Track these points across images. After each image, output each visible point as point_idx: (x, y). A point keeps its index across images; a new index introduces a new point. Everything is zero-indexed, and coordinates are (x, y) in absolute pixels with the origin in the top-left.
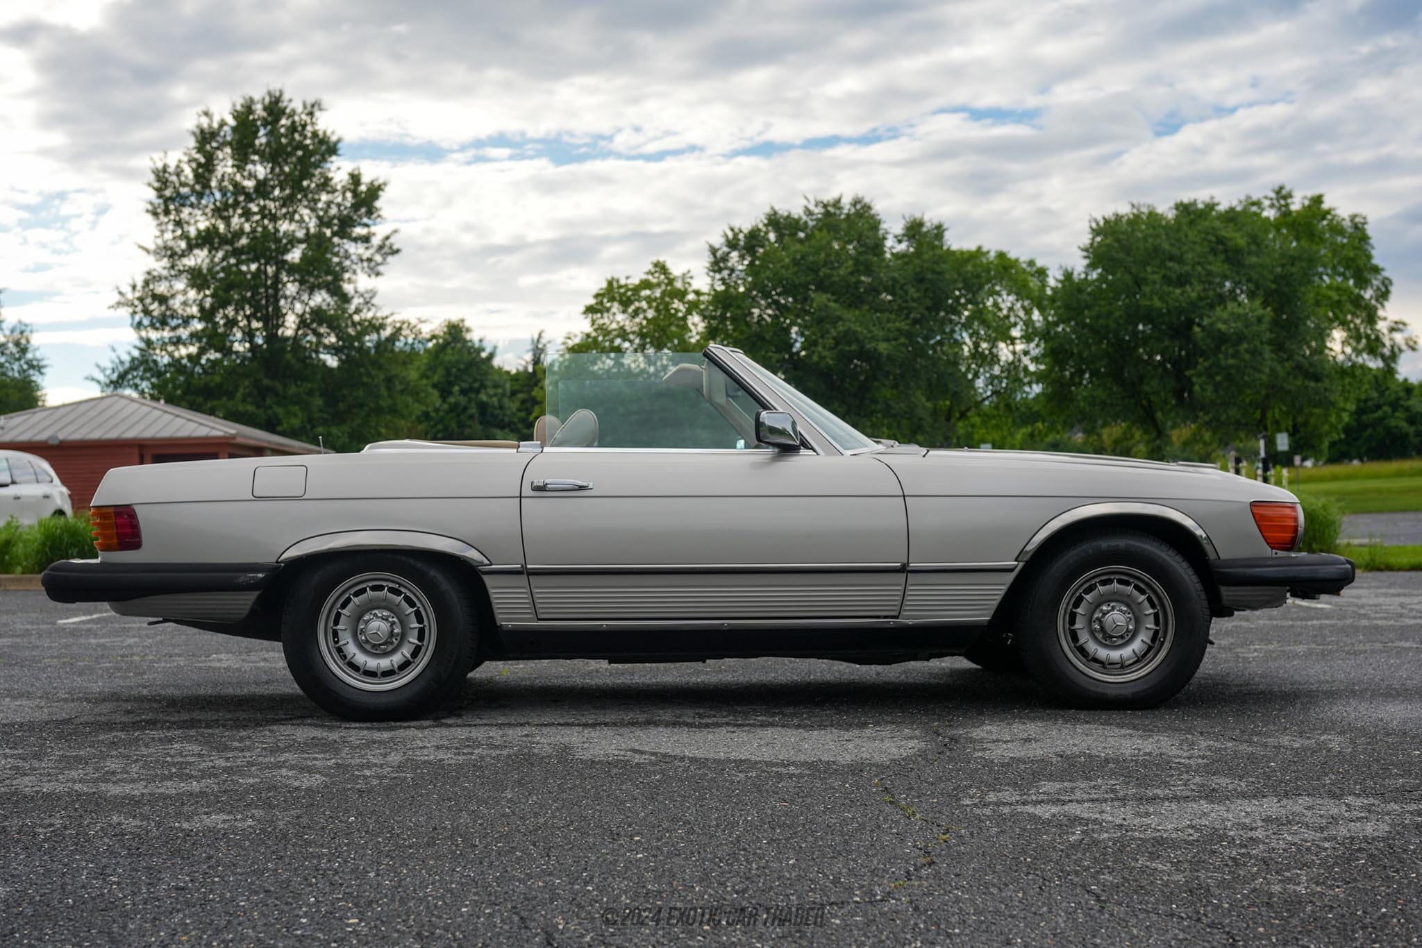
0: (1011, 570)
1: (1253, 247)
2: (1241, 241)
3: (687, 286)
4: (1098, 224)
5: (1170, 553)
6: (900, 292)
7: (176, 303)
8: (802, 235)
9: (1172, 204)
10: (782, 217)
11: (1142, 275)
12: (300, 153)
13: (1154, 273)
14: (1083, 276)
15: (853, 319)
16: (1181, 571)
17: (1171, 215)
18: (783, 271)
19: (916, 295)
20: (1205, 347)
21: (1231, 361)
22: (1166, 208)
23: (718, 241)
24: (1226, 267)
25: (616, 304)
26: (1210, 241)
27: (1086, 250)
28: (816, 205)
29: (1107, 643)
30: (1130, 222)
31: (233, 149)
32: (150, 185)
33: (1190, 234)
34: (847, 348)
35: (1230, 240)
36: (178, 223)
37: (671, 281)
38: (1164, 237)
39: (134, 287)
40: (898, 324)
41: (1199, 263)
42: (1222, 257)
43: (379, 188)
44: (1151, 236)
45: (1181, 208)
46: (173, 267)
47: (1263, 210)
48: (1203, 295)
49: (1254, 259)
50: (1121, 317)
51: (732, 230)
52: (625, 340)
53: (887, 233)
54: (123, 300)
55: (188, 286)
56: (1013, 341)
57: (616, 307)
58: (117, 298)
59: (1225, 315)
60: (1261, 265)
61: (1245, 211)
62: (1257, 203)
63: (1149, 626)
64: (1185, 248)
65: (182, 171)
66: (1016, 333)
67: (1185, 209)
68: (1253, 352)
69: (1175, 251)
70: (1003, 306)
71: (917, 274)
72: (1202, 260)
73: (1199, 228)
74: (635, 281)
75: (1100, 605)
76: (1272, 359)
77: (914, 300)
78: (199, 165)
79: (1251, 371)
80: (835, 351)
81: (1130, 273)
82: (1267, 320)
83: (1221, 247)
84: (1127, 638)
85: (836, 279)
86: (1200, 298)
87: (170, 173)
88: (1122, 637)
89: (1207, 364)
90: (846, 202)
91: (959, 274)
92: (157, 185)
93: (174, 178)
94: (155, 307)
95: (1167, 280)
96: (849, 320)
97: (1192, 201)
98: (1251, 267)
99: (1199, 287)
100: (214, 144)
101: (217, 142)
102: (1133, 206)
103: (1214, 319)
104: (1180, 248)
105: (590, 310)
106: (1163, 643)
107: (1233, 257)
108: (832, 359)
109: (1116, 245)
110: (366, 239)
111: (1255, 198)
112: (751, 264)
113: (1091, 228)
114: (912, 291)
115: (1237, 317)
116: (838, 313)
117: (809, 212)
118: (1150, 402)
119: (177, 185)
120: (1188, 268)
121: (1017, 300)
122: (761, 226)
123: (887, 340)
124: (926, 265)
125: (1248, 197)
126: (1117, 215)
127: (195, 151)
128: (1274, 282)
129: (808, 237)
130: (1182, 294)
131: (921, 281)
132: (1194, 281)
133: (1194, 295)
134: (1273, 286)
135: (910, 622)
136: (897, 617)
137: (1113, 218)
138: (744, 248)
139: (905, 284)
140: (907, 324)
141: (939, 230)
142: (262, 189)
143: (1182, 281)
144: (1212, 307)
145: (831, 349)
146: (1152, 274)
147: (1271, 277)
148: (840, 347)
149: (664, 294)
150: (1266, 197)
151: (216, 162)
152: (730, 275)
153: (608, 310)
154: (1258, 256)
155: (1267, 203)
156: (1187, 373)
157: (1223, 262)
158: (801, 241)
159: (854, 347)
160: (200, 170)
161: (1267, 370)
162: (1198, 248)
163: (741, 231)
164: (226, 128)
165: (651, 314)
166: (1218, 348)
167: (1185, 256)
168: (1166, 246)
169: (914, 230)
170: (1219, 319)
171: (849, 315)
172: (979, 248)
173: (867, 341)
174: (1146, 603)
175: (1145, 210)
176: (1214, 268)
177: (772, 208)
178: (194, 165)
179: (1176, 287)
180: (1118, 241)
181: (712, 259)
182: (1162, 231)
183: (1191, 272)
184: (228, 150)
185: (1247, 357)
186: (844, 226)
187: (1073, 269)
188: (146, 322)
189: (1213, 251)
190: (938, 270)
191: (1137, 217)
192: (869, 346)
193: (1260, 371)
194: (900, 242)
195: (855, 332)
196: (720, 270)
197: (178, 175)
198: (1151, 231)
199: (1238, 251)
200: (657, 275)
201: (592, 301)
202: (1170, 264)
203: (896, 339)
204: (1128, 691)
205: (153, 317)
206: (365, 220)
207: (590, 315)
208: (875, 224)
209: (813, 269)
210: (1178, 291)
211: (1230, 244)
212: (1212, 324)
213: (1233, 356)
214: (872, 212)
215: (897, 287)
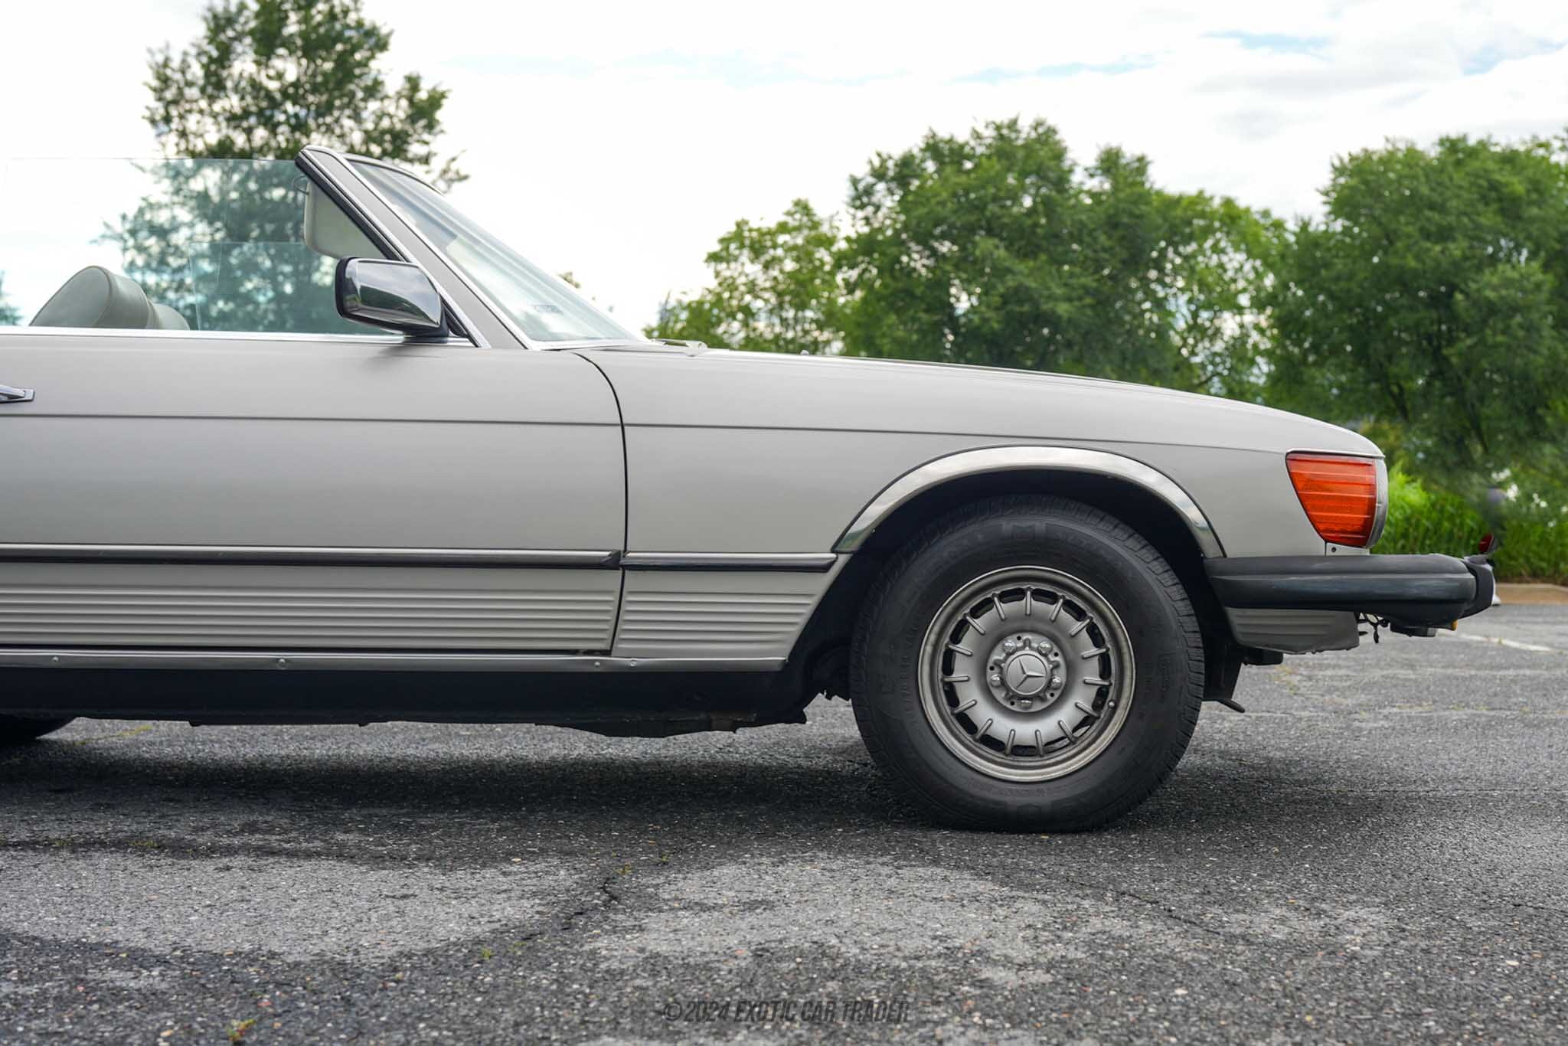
0: (825, 568)
1: (1534, 196)
2: (1519, 187)
3: (835, 231)
4: (1341, 160)
5: (1130, 543)
6: (1087, 239)
7: (179, 238)
8: (968, 165)
9: (1436, 139)
10: (942, 141)
11: (1393, 226)
12: (339, 47)
13: (1407, 224)
14: (1323, 228)
15: (1026, 271)
16: (1149, 578)
17: (1433, 152)
18: (939, 209)
19: (1108, 243)
20: (1469, 320)
21: (1500, 338)
22: (1428, 146)
23: (862, 171)
24: (1499, 219)
25: (746, 252)
26: (1480, 187)
27: (1326, 194)
28: (987, 126)
29: (1014, 708)
30: (1381, 160)
31: (254, 39)
32: (146, 84)
33: (1455, 176)
34: (1017, 309)
35: (1506, 185)
36: (183, 134)
37: (815, 225)
38: (1423, 179)
39: (124, 217)
40: (1083, 280)
41: (1465, 214)
42: (1495, 206)
43: (443, 96)
44: (1406, 177)
45: (1448, 144)
46: (177, 192)
47: (1552, 153)
48: (1468, 253)
49: (1534, 211)
50: (1366, 279)
51: (879, 155)
52: (756, 297)
53: (1075, 164)
54: (109, 233)
55: (196, 217)
56: (1240, 310)
57: (745, 256)
58: (103, 230)
59: (1495, 280)
60: (1544, 220)
61: (1528, 152)
62: (1545, 145)
63: (1088, 679)
64: (1449, 194)
65: (189, 67)
66: (1244, 300)
67: (1452, 146)
68: (1530, 328)
69: (1435, 197)
70: (1229, 266)
71: (1110, 217)
72: (1469, 210)
73: (1468, 169)
74: (771, 223)
75: (1001, 638)
76: (1553, 338)
77: (1105, 250)
78: (211, 60)
79: (1525, 352)
80: (1003, 312)
81: (1380, 224)
82: (1547, 287)
83: (1493, 195)
84: (1051, 700)
85: (1006, 220)
86: (1465, 258)
87: (173, 70)
88: (1039, 697)
89: (1469, 342)
90: (1025, 125)
91: (1165, 220)
92: (155, 83)
93: (178, 76)
94: (153, 243)
95: (1427, 235)
96: (1021, 273)
97: (1461, 135)
98: (1532, 220)
99: (1465, 244)
100: (230, 33)
101: (234, 30)
102: (1387, 140)
103: (1481, 284)
104: (1441, 194)
105: (714, 258)
106: (1114, 709)
107: (1510, 208)
108: (998, 322)
109: (1363, 187)
110: (425, 160)
111: (1543, 139)
112: (903, 198)
113: (1333, 166)
114: (1103, 239)
115: (1508, 283)
116: (1007, 264)
117: (977, 136)
118: (1401, 388)
119: (182, 84)
120: (1451, 219)
121: (1247, 260)
122: (916, 151)
123: (1069, 300)
124: (1122, 206)
125: (1535, 137)
126: (1366, 151)
127: (206, 41)
128: (1559, 241)
129: (976, 166)
130: (1442, 252)
131: (1115, 226)
132: (1458, 235)
133: (1458, 253)
134: (1558, 246)
135: (633, 662)
136: (607, 653)
137: (1362, 155)
138: (893, 179)
139: (1094, 230)
140: (1094, 280)
141: (1142, 163)
142: (293, 93)
143: (1444, 235)
144: (1479, 269)
145: (997, 309)
146: (1406, 226)
147: (1555, 234)
148: (1009, 307)
149: (808, 241)
150: (1556, 138)
151: (233, 56)
152: (875, 212)
153: (736, 259)
154: (1540, 207)
155: (1557, 144)
156: (1445, 352)
157: (1496, 213)
158: (968, 172)
159: (1026, 308)
160: (213, 67)
161: (1545, 352)
162: (1465, 195)
163: (890, 158)
164: (246, 13)
165: (789, 265)
166: (1484, 322)
167: (1449, 204)
168: (1424, 190)
169: (1110, 162)
170: (1489, 285)
171: (1022, 267)
172: (1201, 193)
173: (1043, 300)
174: (1085, 635)
175: (1402, 146)
176: (1483, 220)
177: (931, 129)
178: (205, 60)
179: (1436, 243)
180: (1366, 183)
181: (852, 192)
182: (1421, 173)
183: (1454, 224)
184: (248, 40)
185: (1521, 333)
186: (1020, 154)
187: (1310, 219)
188: (140, 261)
189: (1485, 200)
190: (1137, 212)
191: (1391, 154)
192: (1046, 307)
193: (1535, 352)
194: (1092, 176)
195: (1028, 289)
196: (862, 207)
197: (183, 72)
198: (1406, 171)
199: (1515, 200)
200: (798, 216)
201: (717, 247)
202: (1428, 213)
203: (1080, 299)
204: (1044, 799)
205: (150, 255)
206: (426, 137)
207: (713, 264)
208: (1059, 154)
209: (979, 207)
210: (1438, 248)
211: (1505, 190)
212: (1478, 290)
213: (1504, 332)
214: (1058, 137)
215: (1085, 231)
